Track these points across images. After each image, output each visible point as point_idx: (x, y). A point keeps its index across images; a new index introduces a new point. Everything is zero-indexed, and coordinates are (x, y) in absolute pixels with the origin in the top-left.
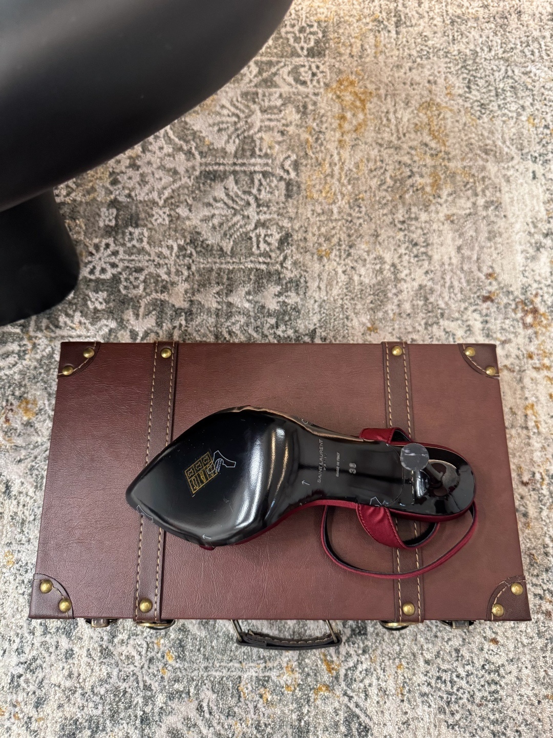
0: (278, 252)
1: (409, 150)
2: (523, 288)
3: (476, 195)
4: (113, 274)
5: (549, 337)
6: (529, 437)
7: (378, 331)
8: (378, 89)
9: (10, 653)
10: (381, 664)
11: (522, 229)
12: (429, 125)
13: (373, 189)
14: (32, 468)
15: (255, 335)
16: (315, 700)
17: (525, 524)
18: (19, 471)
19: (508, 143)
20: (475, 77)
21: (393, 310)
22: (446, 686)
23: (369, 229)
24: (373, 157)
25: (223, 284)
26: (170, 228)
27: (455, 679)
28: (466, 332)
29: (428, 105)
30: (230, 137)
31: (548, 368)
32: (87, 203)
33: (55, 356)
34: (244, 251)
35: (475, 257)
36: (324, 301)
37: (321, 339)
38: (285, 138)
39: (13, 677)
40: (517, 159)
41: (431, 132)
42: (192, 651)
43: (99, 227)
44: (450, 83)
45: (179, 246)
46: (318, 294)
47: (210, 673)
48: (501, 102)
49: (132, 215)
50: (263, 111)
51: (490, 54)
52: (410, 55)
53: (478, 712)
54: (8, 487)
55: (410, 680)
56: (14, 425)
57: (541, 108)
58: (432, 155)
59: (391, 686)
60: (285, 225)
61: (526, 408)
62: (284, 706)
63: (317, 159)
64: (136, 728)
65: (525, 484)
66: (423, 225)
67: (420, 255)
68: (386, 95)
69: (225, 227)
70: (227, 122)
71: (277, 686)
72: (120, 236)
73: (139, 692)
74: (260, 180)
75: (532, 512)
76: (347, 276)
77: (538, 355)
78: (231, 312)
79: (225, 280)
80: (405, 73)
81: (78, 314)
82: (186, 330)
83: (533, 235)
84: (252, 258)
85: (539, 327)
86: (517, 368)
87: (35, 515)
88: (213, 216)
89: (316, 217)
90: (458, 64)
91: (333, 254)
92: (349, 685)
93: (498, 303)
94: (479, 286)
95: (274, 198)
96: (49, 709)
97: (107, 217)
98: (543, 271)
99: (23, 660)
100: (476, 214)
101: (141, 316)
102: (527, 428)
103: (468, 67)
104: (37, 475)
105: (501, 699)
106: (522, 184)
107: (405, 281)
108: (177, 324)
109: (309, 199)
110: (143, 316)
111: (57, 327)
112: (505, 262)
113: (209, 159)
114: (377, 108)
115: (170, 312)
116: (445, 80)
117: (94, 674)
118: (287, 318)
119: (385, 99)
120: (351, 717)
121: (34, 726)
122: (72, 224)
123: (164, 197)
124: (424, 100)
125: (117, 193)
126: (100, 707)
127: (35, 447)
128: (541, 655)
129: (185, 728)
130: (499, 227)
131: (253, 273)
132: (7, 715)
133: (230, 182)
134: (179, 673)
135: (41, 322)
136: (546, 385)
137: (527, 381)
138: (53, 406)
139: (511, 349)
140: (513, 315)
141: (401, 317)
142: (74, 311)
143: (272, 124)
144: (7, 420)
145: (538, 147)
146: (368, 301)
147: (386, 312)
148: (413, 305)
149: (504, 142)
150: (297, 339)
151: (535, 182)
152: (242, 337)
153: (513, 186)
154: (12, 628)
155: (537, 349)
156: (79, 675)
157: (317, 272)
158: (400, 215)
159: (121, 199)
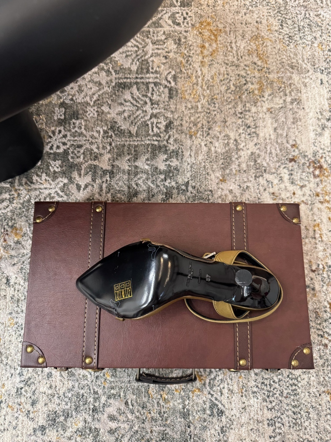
0: (165, 133)
1: (245, 67)
2: (314, 153)
3: (286, 95)
4: (64, 149)
5: (329, 183)
6: (316, 244)
7: (227, 181)
8: (225, 27)
9: (15, 375)
10: (230, 376)
11: (314, 116)
12: (257, 50)
13: (223, 93)
14: (22, 269)
15: (152, 185)
16: (193, 396)
17: (313, 295)
18: (14, 271)
19: (306, 62)
20: (285, 18)
21: (235, 168)
22: (267, 387)
23: (221, 117)
24: (222, 72)
25: (132, 154)
26: (98, 119)
27: (272, 383)
28: (279, 181)
29: (256, 38)
30: (133, 61)
31: (328, 202)
32: (46, 105)
33: (31, 200)
34: (144, 133)
35: (285, 135)
36: (194, 164)
37: (192, 187)
38: (167, 60)
39: (18, 389)
40: (311, 71)
41: (258, 55)
42: (120, 372)
43: (54, 120)
44: (270, 22)
45: (104, 130)
46: (190, 159)
47: (131, 384)
48: (301, 35)
49: (74, 112)
50: (154, 43)
51: (295, 3)
52: (245, 5)
53: (285, 401)
54: (8, 280)
55: (246, 384)
56: (9, 243)
57: (327, 38)
58: (259, 70)
59: (235, 388)
60: (169, 116)
61: (314, 226)
62: (174, 401)
63: (188, 74)
64: (90, 416)
65: (313, 271)
66: (254, 115)
67: (252, 133)
68: (230, 31)
69: (132, 118)
70: (131, 51)
71: (170, 390)
72: (67, 125)
73: (91, 395)
74: (152, 88)
75: (317, 287)
76: (207, 148)
77: (322, 194)
78: (137, 172)
79: (133, 152)
80: (242, 17)
81: (44, 175)
82: (110, 184)
83: (320, 120)
84: (149, 138)
85: (323, 177)
86: (310, 202)
87: (25, 296)
88: (124, 111)
89: (188, 110)
90: (275, 10)
91: (199, 134)
92: (211, 388)
93: (298, 163)
94: (287, 152)
95: (161, 99)
96: (39, 406)
97: (59, 114)
98: (326, 142)
99: (23, 379)
100: (286, 107)
101: (82, 175)
102: (315, 238)
103: (281, 12)
104: (25, 273)
105: (298, 394)
106: (314, 88)
107: (243, 150)
108: (104, 180)
109: (183, 99)
110: (84, 175)
111: (32, 183)
112: (303, 138)
113: (121, 75)
114: (225, 40)
115: (100, 173)
116: (267, 21)
117: (64, 386)
118: (171, 175)
119: (230, 34)
120: (213, 406)
121: (31, 415)
122: (38, 119)
123: (93, 100)
124: (254, 34)
125: (65, 98)
126: (69, 404)
127: (23, 256)
128: (321, 368)
129: (118, 415)
130: (300, 115)
131: (150, 147)
132: (15, 410)
133: (134, 89)
134: (113, 384)
135: (22, 180)
136: (327, 212)
137: (315, 210)
138: (31, 232)
139: (306, 191)
140: (308, 170)
141: (240, 172)
142: (42, 173)
143: (159, 51)
144: (5, 240)
145: (325, 64)
146: (220, 163)
147: (231, 170)
148: (248, 165)
149: (303, 61)
150: (178, 188)
151: (322, 86)
152: (144, 187)
153: (309, 89)
154: (15, 361)
155: (321, 190)
156: (56, 387)
157: (189, 146)
158: (239, 109)
159: (66, 102)
